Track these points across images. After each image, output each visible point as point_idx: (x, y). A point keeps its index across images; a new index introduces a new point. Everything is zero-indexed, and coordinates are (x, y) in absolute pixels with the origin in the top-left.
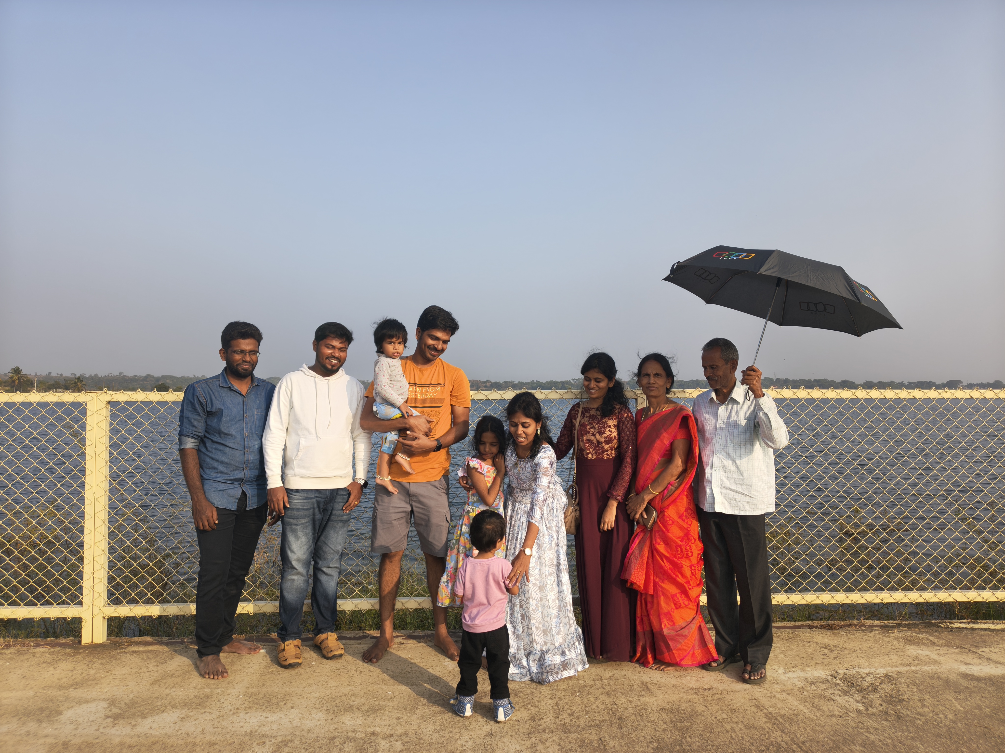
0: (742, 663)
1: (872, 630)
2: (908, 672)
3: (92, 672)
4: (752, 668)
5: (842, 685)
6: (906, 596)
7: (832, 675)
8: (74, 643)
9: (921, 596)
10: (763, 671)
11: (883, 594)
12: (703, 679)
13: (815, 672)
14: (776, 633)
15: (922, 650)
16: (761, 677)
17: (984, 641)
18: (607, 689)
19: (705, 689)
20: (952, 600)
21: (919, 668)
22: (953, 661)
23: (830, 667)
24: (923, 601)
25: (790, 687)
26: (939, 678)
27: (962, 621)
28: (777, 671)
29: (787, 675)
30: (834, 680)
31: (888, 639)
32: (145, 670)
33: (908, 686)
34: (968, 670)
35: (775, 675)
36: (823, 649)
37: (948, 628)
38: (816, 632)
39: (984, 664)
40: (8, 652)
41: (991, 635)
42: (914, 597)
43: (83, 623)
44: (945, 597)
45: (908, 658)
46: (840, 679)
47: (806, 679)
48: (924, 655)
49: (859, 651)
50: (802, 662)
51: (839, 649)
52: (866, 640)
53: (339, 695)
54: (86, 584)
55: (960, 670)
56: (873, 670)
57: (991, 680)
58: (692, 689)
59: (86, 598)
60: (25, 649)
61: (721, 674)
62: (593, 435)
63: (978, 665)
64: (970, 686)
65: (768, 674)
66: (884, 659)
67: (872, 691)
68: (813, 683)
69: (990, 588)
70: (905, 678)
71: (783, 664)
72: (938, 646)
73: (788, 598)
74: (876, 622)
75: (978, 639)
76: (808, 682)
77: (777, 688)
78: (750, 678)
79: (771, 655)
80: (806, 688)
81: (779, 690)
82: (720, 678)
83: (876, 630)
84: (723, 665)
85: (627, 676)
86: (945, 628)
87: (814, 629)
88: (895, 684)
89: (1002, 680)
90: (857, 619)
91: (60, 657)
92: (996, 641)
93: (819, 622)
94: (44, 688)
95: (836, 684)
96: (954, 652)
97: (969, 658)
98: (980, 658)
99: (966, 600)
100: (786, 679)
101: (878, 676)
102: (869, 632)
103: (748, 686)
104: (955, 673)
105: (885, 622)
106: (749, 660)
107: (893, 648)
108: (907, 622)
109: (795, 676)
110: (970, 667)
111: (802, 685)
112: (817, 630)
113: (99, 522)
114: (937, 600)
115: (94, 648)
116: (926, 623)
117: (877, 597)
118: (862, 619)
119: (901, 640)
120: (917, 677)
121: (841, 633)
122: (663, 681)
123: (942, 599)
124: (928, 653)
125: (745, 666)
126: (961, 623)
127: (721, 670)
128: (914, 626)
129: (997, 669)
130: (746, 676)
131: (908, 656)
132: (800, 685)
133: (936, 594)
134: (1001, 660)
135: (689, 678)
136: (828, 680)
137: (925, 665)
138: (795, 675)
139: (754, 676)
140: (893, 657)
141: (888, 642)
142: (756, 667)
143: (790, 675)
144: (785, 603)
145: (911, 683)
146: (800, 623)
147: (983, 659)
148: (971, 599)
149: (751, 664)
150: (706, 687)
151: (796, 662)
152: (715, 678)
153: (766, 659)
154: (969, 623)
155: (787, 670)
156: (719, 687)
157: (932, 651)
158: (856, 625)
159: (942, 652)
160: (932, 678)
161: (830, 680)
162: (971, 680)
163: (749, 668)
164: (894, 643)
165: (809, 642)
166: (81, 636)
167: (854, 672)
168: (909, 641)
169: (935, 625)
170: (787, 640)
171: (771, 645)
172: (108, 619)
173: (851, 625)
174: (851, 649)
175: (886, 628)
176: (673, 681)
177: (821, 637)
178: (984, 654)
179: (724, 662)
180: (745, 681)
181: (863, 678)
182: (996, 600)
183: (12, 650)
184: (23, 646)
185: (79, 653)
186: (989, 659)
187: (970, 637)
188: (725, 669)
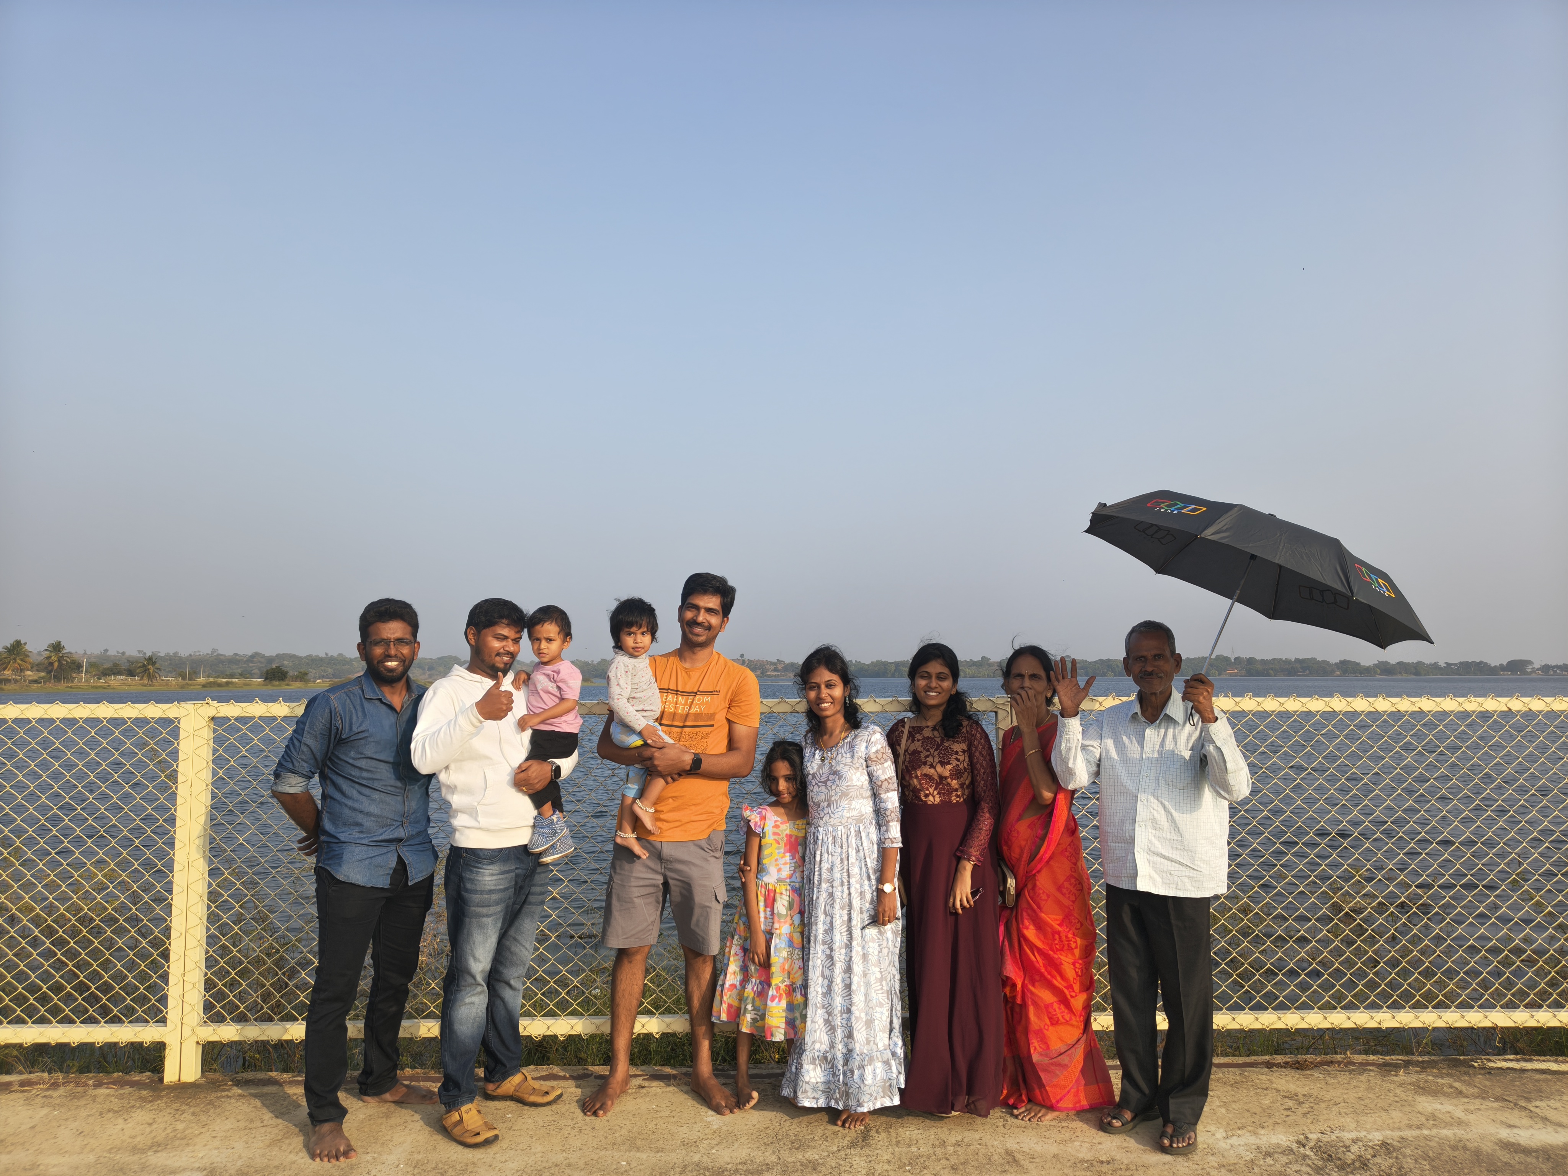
0: (1160, 1121)
1: (1365, 1070)
2: (1417, 1138)
3: (180, 1126)
4: (1174, 1130)
5: (1313, 1157)
6: (1417, 1017)
7: (1298, 1142)
8: (152, 1081)
9: (1440, 1017)
10: (1192, 1134)
11: (1380, 1014)
12: (1100, 1146)
13: (1273, 1136)
14: (1216, 1075)
15: (1441, 1104)
16: (1189, 1144)
17: (1540, 1091)
18: (954, 1160)
19: (1102, 1162)
20: (1490, 1025)
21: (1434, 1131)
22: (1489, 1121)
23: (1297, 1129)
24: (1443, 1025)
25: (1233, 1160)
26: (1465, 1148)
27: (1507, 1057)
28: (1213, 1135)
29: (1229, 1141)
30: (1302, 1149)
31: (1389, 1085)
32: (259, 1124)
33: (1416, 1161)
34: (1511, 1135)
35: (1210, 1141)
36: (1286, 1100)
37: (1485, 1068)
38: (1278, 1074)
39: (1537, 1126)
40: (55, 1094)
41: (1551, 1080)
42: (1430, 1018)
43: (167, 1051)
44: (1478, 1020)
45: (1419, 1115)
46: (1311, 1148)
47: (1258, 1148)
48: (1444, 1111)
49: (1342, 1104)
50: (1253, 1120)
51: (1312, 1100)
52: (1355, 1087)
53: (547, 1165)
54: (173, 991)
55: (1499, 1136)
56: (1363, 1134)
57: (1546, 1153)
58: (1082, 1161)
59: (173, 1012)
60: (80, 1089)
61: (1128, 1139)
62: (932, 766)
63: (1527, 1128)
64: (1513, 1162)
65: (1200, 1139)
66: (1380, 1117)
67: (1359, 1168)
68: (1268, 1154)
69: (1549, 1007)
70: (1412, 1148)
71: (1224, 1123)
72: (1466, 1097)
73: (1234, 1019)
74: (1372, 1058)
75: (1530, 1086)
76: (1260, 1153)
77: (1213, 1161)
78: (1171, 1145)
79: (1205, 1109)
80: (1257, 1162)
81: (1216, 1165)
82: (1125, 1144)
83: (1371, 1070)
84: (1131, 1124)
85: (983, 1141)
86: (1480, 1068)
87: (1275, 1069)
88: (1397, 1158)
89: (1564, 1153)
90: (1340, 1053)
91: (133, 1103)
92: (1558, 1090)
93: (1282, 1056)
94: (110, 1151)
95: (1305, 1157)
96: (1492, 1107)
97: (1513, 1117)
98: (1531, 1117)
99: (1512, 1024)
100: (1228, 1147)
101: (1370, 1144)
102: (1360, 1074)
103: (1168, 1158)
104: (1491, 1141)
105: (1387, 1058)
106: (1172, 1116)
107: (1397, 1099)
108: (1420, 1059)
109: (1242, 1143)
110: (1515, 1131)
111: (1252, 1156)
112: (1280, 1070)
113: (194, 898)
114: (1466, 1025)
115: (182, 1089)
116: (1450, 1060)
117: (1372, 1018)
118: (1348, 1053)
119: (1409, 1087)
120: (1428, 1146)
121: (1316, 1074)
122: (1038, 1148)
123: (1473, 1022)
124: (1450, 1108)
125: (1164, 1126)
126: (1505, 1060)
127: (1128, 1132)
128: (1432, 1064)
129: (1556, 1135)
130: (1166, 1141)
131: (1419, 1112)
132: (1249, 1156)
133: (1464, 1014)
134: (1565, 1120)
135: (1078, 1143)
136: (1292, 1150)
137: (1444, 1128)
138: (1242, 1141)
139: (1178, 1142)
140: (1396, 1115)
141: (1389, 1090)
142: (1181, 1128)
143: (1234, 1141)
144: (1228, 1027)
145: (1421, 1156)
146: (1253, 1058)
147: (1536, 1119)
148: (1520, 1022)
149: (1173, 1123)
150: (1104, 1158)
151: (1243, 1121)
152: (1119, 1144)
153: (1197, 1116)
154: (1518, 1060)
155: (1230, 1133)
156: (1123, 1158)
157: (1456, 1106)
158: (1339, 1063)
159: (1472, 1108)
160: (1454, 1148)
161: (1295, 1149)
162: (1516, 1152)
163: (1169, 1130)
164: (1399, 1091)
165: (1266, 1089)
166: (163, 1071)
167: (1333, 1137)
168: (1423, 1088)
169: (1464, 1063)
170: (1232, 1086)
171: (1206, 1095)
172: (204, 1046)
173: (1332, 1062)
174: (1331, 1100)
175: (1387, 1068)
176: (1054, 1149)
177: (1284, 1082)
178: (1537, 1110)
179: (1133, 1119)
180: (1164, 1150)
181: (1346, 1147)
182: (1558, 1024)
183: (61, 1091)
184: (78, 1085)
185: (160, 1097)
186: (1545, 1119)
187: (1517, 1083)
188: (1133, 1131)
